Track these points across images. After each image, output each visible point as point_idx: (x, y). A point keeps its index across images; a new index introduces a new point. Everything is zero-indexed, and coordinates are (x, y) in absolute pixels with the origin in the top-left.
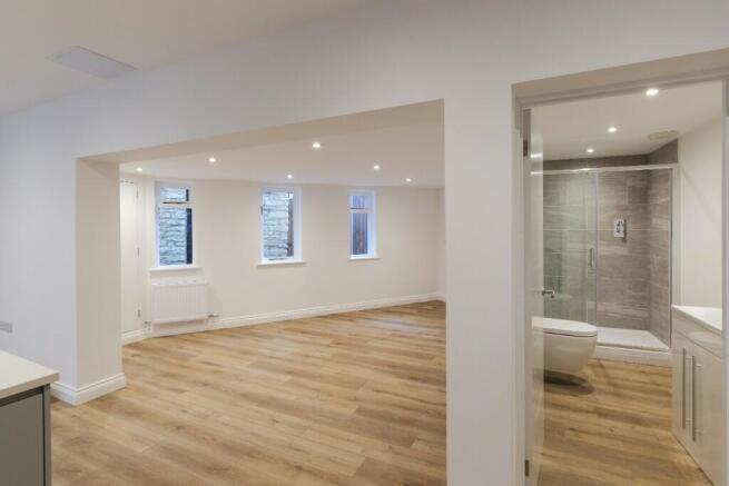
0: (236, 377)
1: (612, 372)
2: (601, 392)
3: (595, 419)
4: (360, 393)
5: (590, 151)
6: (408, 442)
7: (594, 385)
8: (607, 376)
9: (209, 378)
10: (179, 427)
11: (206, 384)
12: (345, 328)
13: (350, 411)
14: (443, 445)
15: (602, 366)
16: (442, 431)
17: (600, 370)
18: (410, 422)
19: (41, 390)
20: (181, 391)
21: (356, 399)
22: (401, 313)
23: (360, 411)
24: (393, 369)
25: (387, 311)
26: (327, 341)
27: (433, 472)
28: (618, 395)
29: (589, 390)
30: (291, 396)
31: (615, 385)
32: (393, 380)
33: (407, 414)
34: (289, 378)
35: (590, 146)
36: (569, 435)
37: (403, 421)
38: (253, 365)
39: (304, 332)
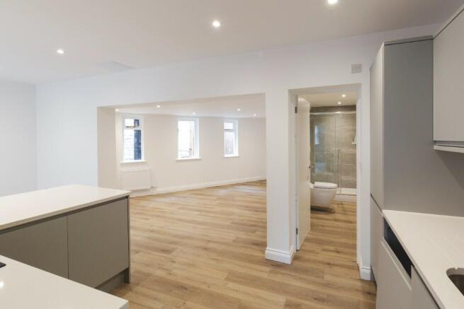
0: (172, 213)
1: (345, 206)
2: (338, 213)
3: (333, 222)
4: (232, 217)
5: (340, 103)
6: (254, 232)
7: (337, 211)
8: (343, 208)
9: (159, 214)
10: (152, 231)
11: (158, 216)
12: (222, 192)
13: (228, 223)
14: (266, 232)
15: (342, 204)
16: (265, 228)
17: (341, 206)
18: (255, 226)
19: (127, 197)
20: (147, 219)
21: (231, 219)
22: (251, 185)
23: (233, 223)
24: (247, 208)
25: (244, 184)
26: (214, 198)
27: (263, 240)
28: (345, 214)
29: (334, 213)
30: (200, 219)
31: (345, 211)
32: (247, 212)
33: (253, 223)
34: (198, 213)
35: (339, 101)
36: (320, 227)
37: (252, 226)
38: (179, 209)
39: (201, 195)
